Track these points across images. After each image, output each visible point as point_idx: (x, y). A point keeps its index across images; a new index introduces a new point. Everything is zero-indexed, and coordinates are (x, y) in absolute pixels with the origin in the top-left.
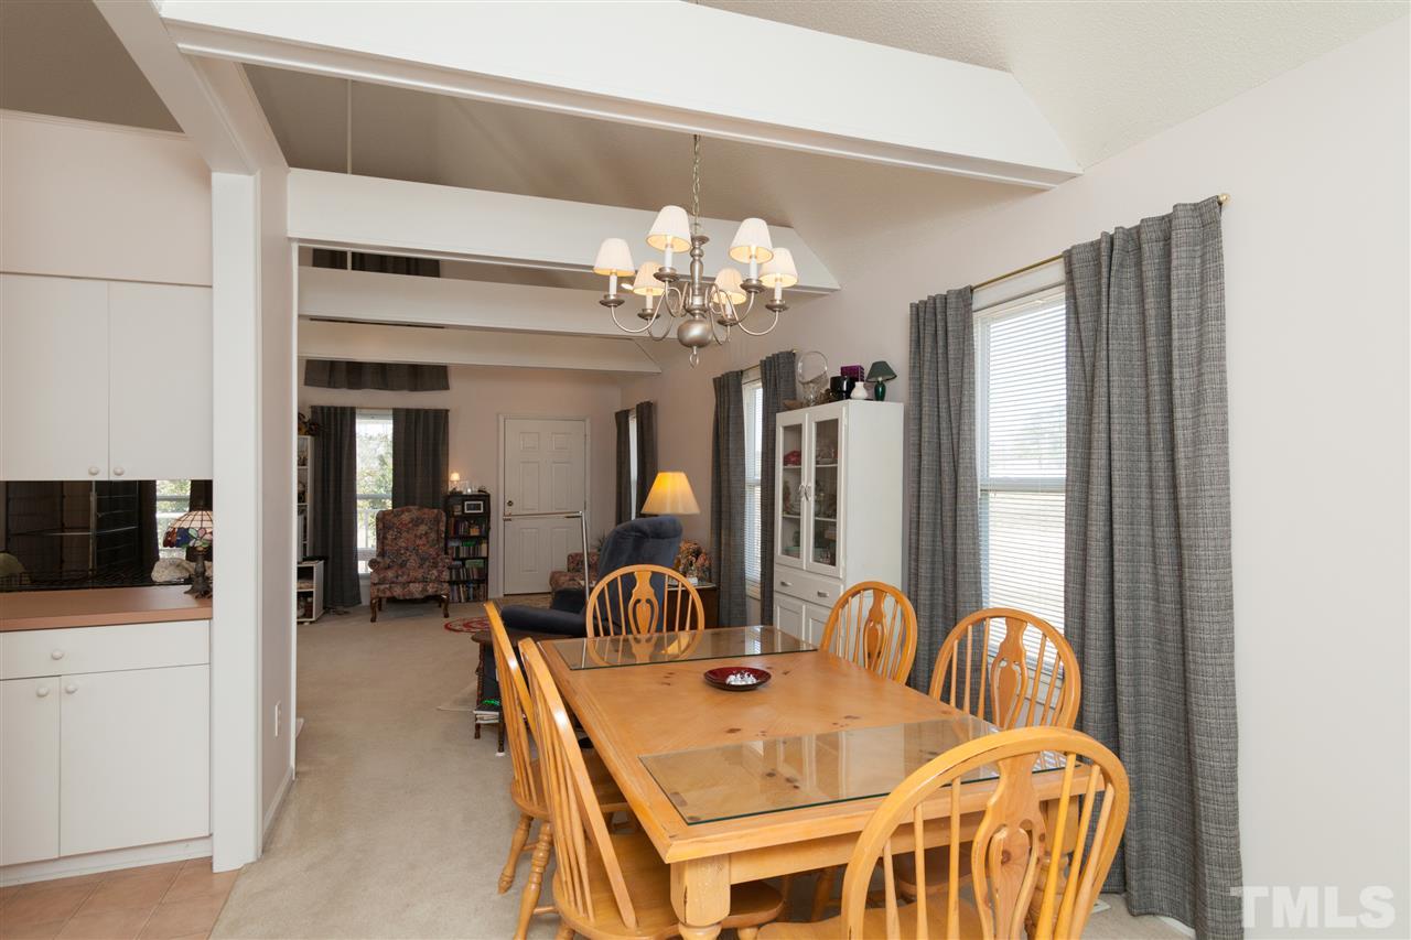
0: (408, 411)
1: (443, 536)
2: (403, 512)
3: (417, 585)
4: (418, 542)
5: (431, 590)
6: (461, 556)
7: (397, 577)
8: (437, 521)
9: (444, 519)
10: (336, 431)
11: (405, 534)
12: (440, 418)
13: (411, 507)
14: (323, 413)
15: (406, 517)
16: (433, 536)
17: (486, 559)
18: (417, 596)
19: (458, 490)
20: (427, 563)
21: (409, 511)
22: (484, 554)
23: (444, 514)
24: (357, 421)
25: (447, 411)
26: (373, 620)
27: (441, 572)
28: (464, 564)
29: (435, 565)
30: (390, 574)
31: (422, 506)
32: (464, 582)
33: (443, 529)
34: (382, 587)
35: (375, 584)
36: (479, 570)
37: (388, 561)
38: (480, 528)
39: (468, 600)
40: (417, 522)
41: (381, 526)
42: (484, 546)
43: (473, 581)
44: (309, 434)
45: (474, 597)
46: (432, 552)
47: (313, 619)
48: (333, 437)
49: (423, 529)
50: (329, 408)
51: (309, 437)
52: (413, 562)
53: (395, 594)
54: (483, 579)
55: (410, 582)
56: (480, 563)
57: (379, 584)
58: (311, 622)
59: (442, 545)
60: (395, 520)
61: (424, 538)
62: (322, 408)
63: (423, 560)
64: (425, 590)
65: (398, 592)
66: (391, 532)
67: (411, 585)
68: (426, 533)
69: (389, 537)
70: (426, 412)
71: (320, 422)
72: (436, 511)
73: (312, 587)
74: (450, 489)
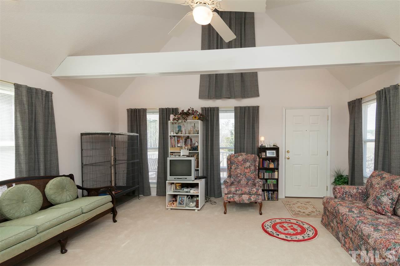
0: (241, 108)
1: (257, 168)
2: (239, 156)
3: (246, 196)
4: (246, 171)
5: (253, 199)
6: (265, 178)
7: (236, 191)
8: (255, 161)
9: (258, 159)
10: (211, 119)
11: (240, 167)
12: (255, 110)
13: (242, 153)
14: (206, 110)
15: (240, 158)
16: (253, 168)
17: (277, 180)
18: (246, 202)
19: (263, 145)
20: (250, 182)
21: (242, 155)
22: (276, 177)
23: (258, 157)
24: (220, 114)
25: (258, 107)
26: (225, 213)
27: (258, 190)
28: (267, 181)
29: (254, 185)
30: (233, 189)
31: (247, 153)
32: (267, 190)
33: (257, 165)
34: (229, 196)
35: (226, 194)
36: (274, 185)
37: (232, 179)
38: (274, 164)
39: (268, 199)
40: (245, 161)
41: (229, 162)
42: (276, 173)
43: (271, 190)
44: (200, 120)
45: (272, 198)
46: (252, 176)
47: (199, 209)
48: (210, 121)
49: (248, 164)
50: (208, 108)
51: (199, 121)
52: (243, 182)
53: (235, 200)
54: (275, 190)
55: (242, 194)
56: (275, 182)
57: (228, 194)
58: (198, 210)
59: (257, 172)
60: (236, 160)
61: (249, 169)
62: (205, 108)
63: (248, 180)
64: (250, 199)
65: (237, 199)
66: (234, 165)
67: (243, 195)
68: (250, 166)
69: (233, 168)
70: (249, 107)
71: (205, 115)
72: (254, 155)
73: (198, 193)
74: (260, 145)
